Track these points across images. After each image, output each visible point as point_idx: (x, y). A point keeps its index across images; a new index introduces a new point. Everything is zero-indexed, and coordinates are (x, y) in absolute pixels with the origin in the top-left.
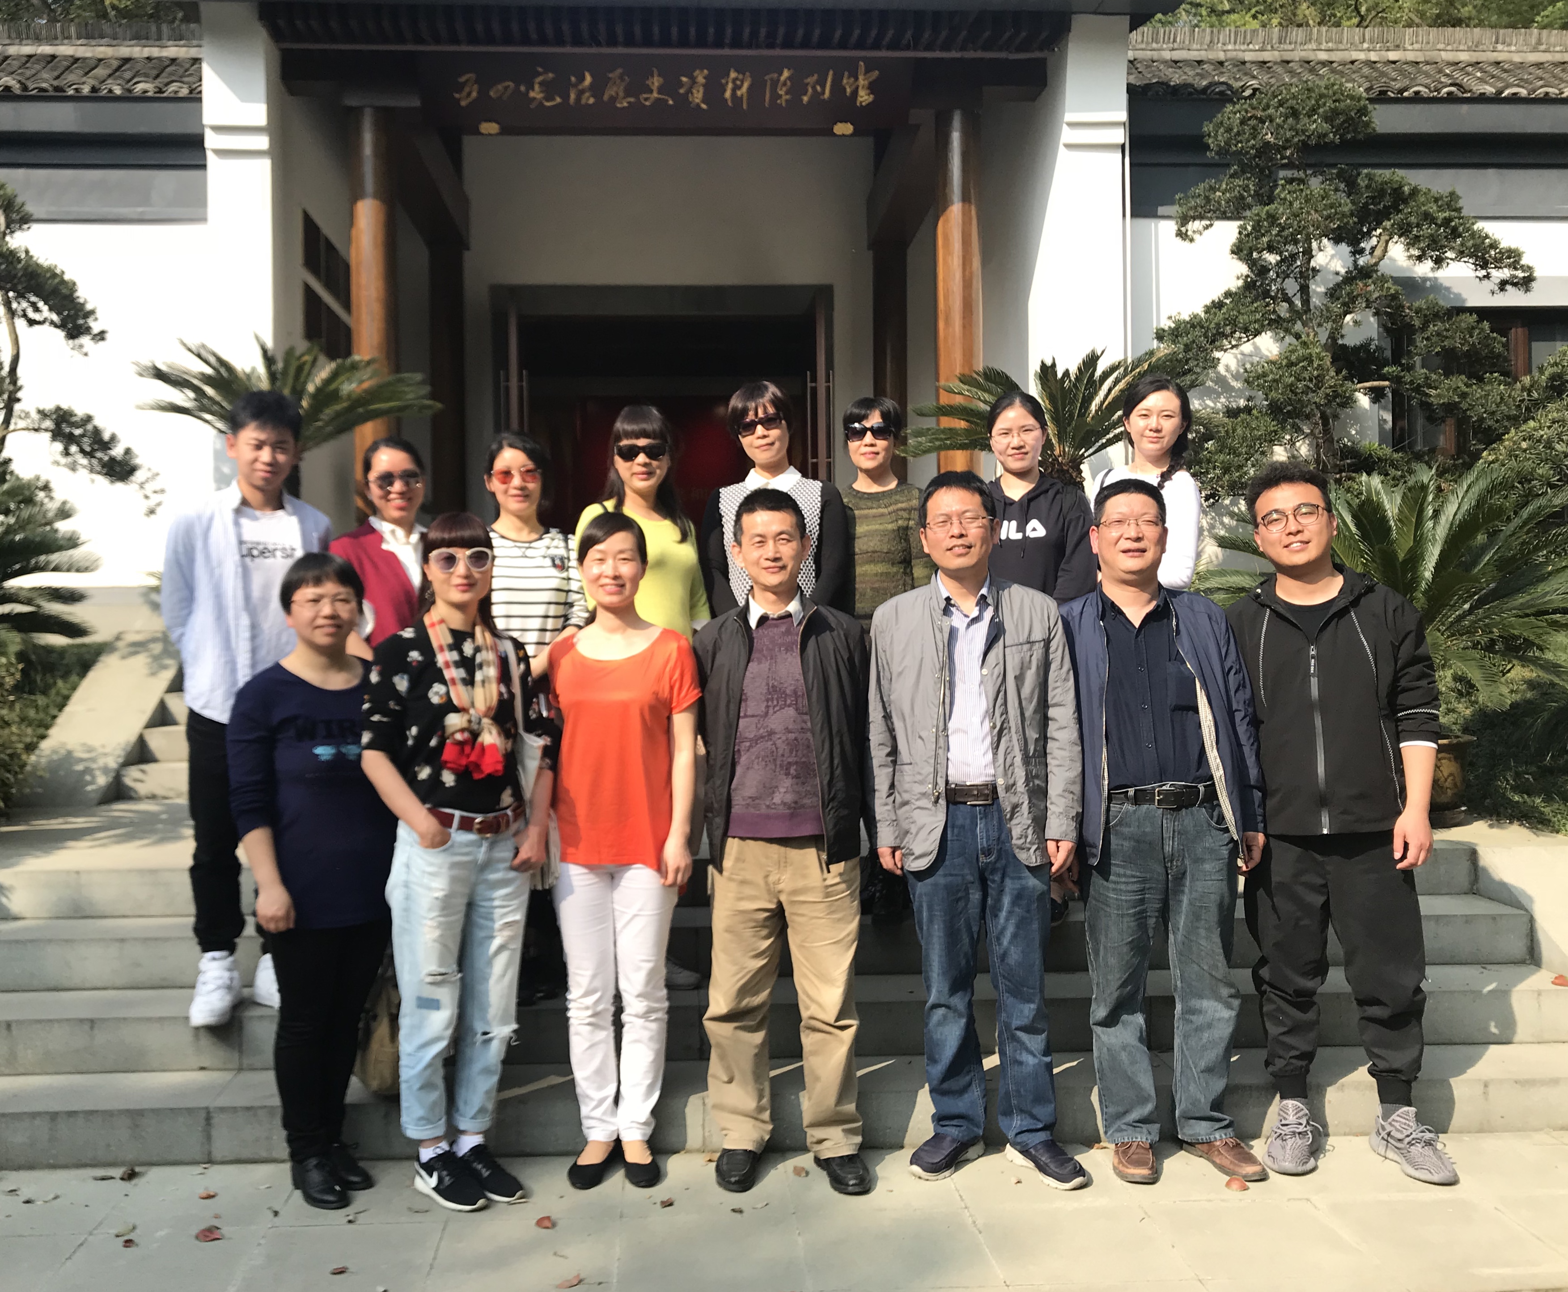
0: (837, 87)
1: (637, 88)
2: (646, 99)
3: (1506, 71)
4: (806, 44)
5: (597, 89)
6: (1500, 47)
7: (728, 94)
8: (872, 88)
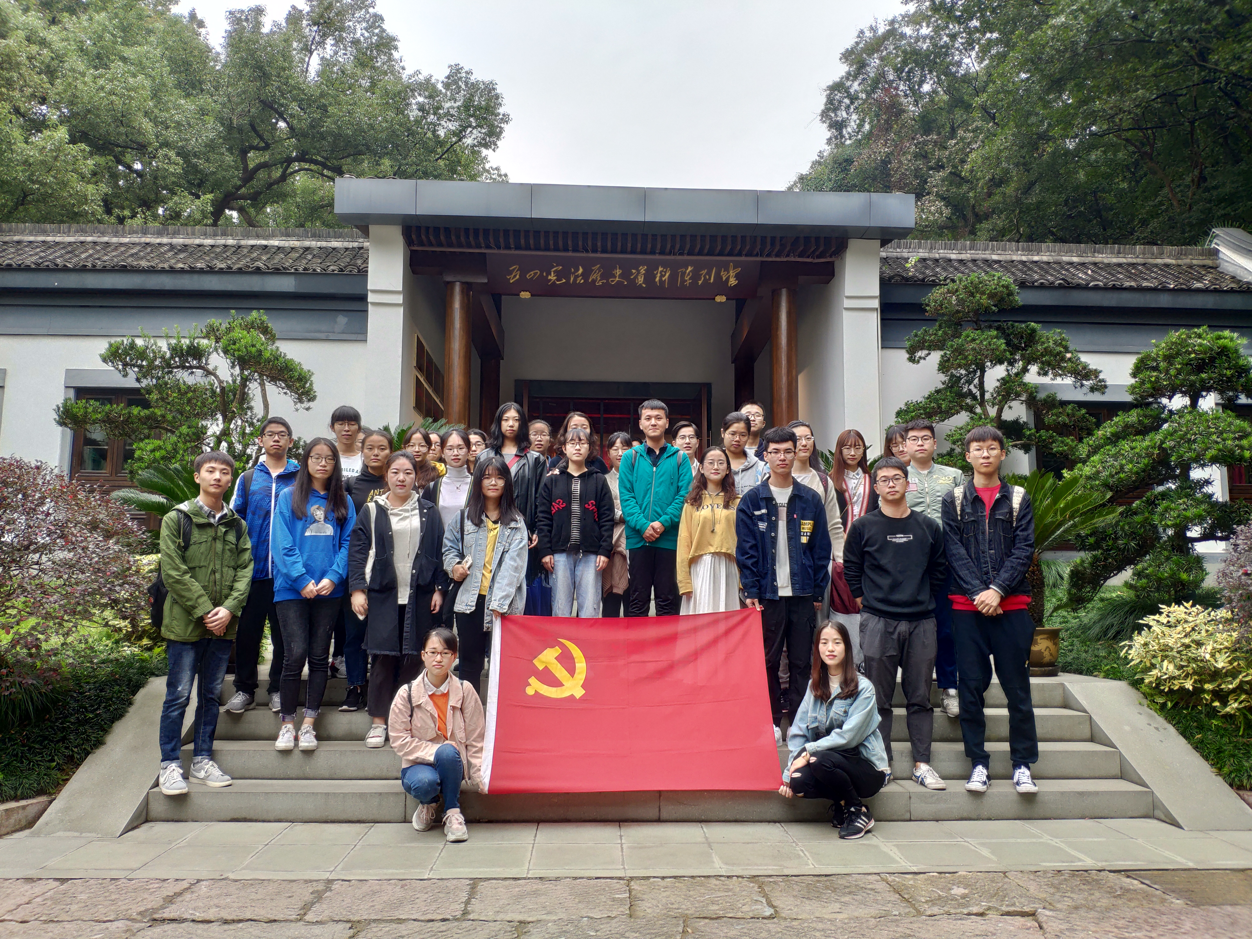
0: (718, 276)
1: (607, 274)
2: (612, 281)
3: (1100, 268)
4: (700, 253)
5: (585, 275)
6: (1096, 255)
7: (657, 279)
8: (737, 276)
